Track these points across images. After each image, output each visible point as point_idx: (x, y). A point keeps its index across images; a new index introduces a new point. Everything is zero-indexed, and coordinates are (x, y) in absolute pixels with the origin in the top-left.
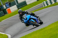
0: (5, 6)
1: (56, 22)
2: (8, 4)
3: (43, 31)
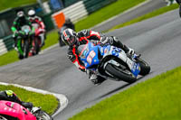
0: (49, 4)
3: (166, 80)
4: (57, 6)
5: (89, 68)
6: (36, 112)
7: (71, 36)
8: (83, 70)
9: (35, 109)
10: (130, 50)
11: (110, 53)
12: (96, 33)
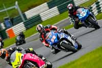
1: (93, 52)
2: (9, 20)
4: (9, 25)
5: (52, 45)
6: (44, 60)
7: (41, 28)
8: (48, 47)
9: (43, 58)
10: (72, 36)
11: (63, 37)
12: (55, 27)
